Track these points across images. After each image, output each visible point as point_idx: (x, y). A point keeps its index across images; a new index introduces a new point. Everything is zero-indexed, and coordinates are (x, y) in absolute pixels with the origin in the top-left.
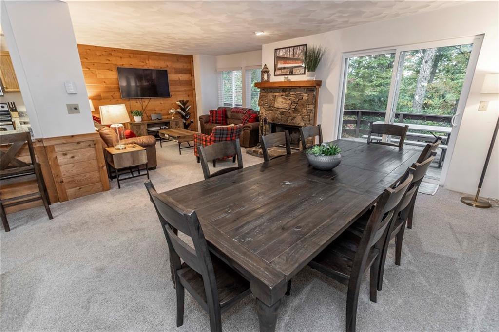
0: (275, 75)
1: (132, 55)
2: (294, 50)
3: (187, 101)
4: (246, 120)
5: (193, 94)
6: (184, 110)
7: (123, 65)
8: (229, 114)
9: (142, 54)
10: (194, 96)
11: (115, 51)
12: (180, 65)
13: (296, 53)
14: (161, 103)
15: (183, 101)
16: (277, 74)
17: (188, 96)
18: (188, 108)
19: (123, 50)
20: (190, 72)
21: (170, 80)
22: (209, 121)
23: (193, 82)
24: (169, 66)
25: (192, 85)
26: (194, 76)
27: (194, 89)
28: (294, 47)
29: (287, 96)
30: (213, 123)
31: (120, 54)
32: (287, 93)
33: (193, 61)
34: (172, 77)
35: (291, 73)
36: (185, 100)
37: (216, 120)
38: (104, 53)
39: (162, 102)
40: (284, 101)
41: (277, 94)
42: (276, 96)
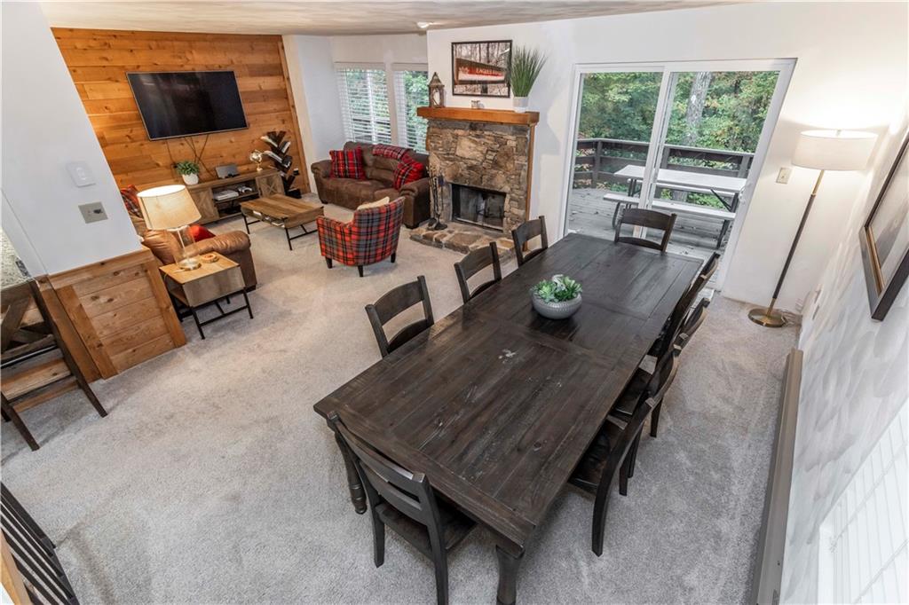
0: (454, 94)
1: (153, 44)
2: (488, 48)
3: (283, 133)
4: (403, 175)
5: (291, 118)
6: (277, 151)
7: (138, 67)
8: (369, 158)
9: (177, 40)
10: (294, 121)
11: (115, 36)
12: (257, 59)
13: (493, 55)
14: (231, 142)
15: (274, 133)
16: (458, 92)
17: (283, 122)
18: (286, 147)
19: (133, 32)
20: (279, 70)
21: (244, 92)
22: (332, 174)
23: (289, 91)
24: (234, 61)
25: (287, 98)
26: (288, 79)
27: (293, 106)
28: (489, 42)
29: (478, 136)
30: (340, 177)
31: (128, 44)
32: (478, 132)
33: (283, 48)
34: (245, 84)
35: (485, 93)
36: (278, 131)
37: (345, 171)
38: (92, 43)
39: (233, 140)
40: (473, 145)
41: (460, 132)
42: (457, 135)
